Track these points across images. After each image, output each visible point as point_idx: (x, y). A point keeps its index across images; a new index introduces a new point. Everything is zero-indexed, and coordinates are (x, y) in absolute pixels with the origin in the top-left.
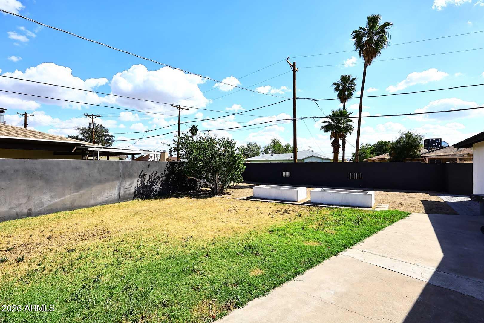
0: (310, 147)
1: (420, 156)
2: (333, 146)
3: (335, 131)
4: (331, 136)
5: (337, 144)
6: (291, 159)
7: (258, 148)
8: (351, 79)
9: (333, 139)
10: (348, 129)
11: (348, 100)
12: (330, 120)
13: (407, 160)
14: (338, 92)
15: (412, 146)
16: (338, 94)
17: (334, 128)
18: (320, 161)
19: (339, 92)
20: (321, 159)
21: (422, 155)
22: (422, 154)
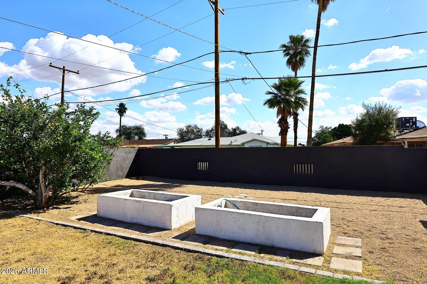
0: (262, 131)
1: (395, 137)
2: (280, 126)
3: (282, 105)
4: (277, 112)
5: (285, 123)
6: (231, 144)
7: (200, 131)
8: (304, 39)
9: (280, 117)
10: (299, 103)
11: (301, 67)
12: (276, 92)
13: (377, 144)
14: (288, 57)
15: (384, 124)
16: (288, 59)
17: (281, 102)
18: (264, 146)
19: (290, 57)
20: (266, 144)
21: (397, 138)
22: (397, 136)
